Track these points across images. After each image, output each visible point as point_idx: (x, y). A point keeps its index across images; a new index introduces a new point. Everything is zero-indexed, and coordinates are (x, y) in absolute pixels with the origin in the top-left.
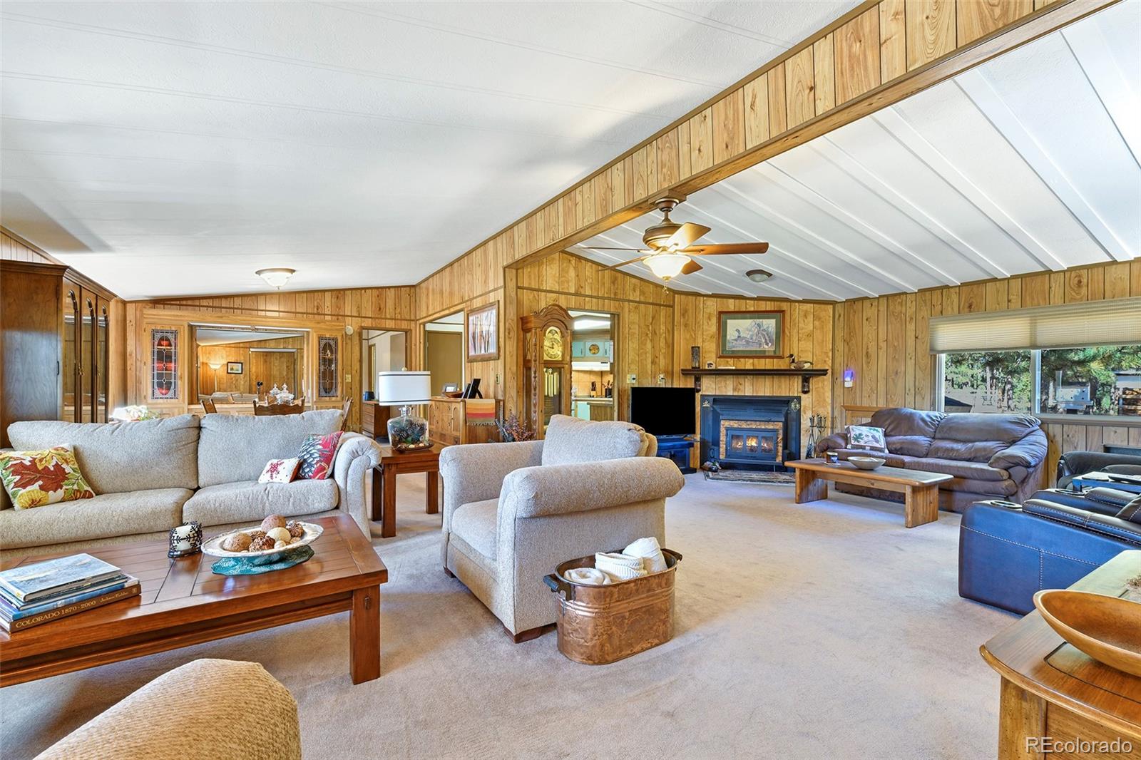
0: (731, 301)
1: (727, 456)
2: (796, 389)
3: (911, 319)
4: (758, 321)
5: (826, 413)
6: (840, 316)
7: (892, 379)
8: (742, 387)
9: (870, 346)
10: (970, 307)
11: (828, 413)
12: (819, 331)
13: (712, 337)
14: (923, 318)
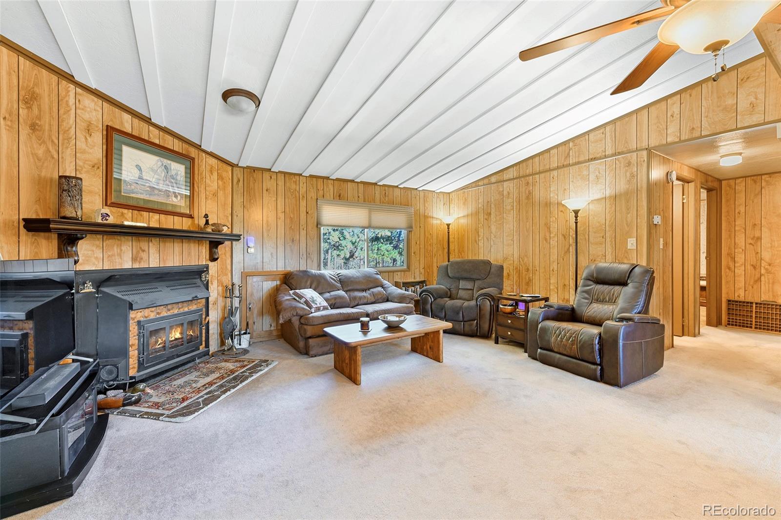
0: (127, 117)
2: (204, 256)
3: (303, 197)
4: (167, 162)
5: (227, 281)
6: (239, 181)
7: (290, 246)
8: (144, 255)
10: (340, 196)
11: (229, 281)
12: (222, 192)
13: (93, 167)
14: (311, 198)
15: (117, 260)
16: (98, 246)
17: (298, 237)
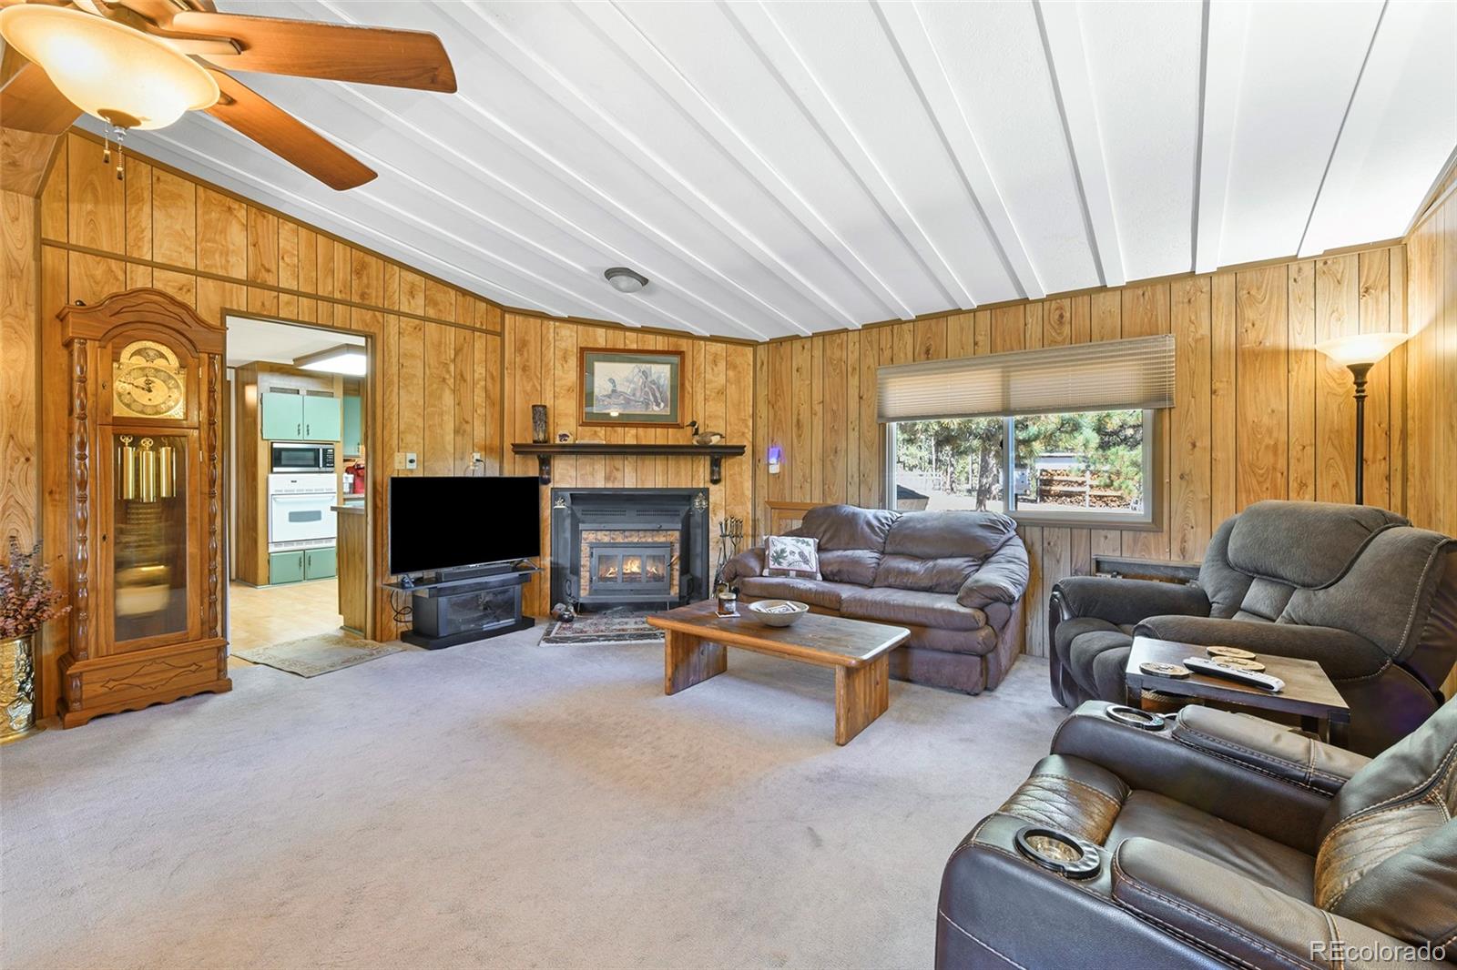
0: (601, 332)
1: (593, 592)
2: (702, 477)
3: (854, 369)
4: (644, 366)
5: (745, 514)
6: (763, 364)
7: (831, 460)
8: (619, 475)
9: (801, 412)
10: (927, 352)
11: (748, 513)
12: (734, 386)
13: (569, 390)
14: (869, 368)
15: (590, 479)
16: (572, 466)
17: (844, 444)
